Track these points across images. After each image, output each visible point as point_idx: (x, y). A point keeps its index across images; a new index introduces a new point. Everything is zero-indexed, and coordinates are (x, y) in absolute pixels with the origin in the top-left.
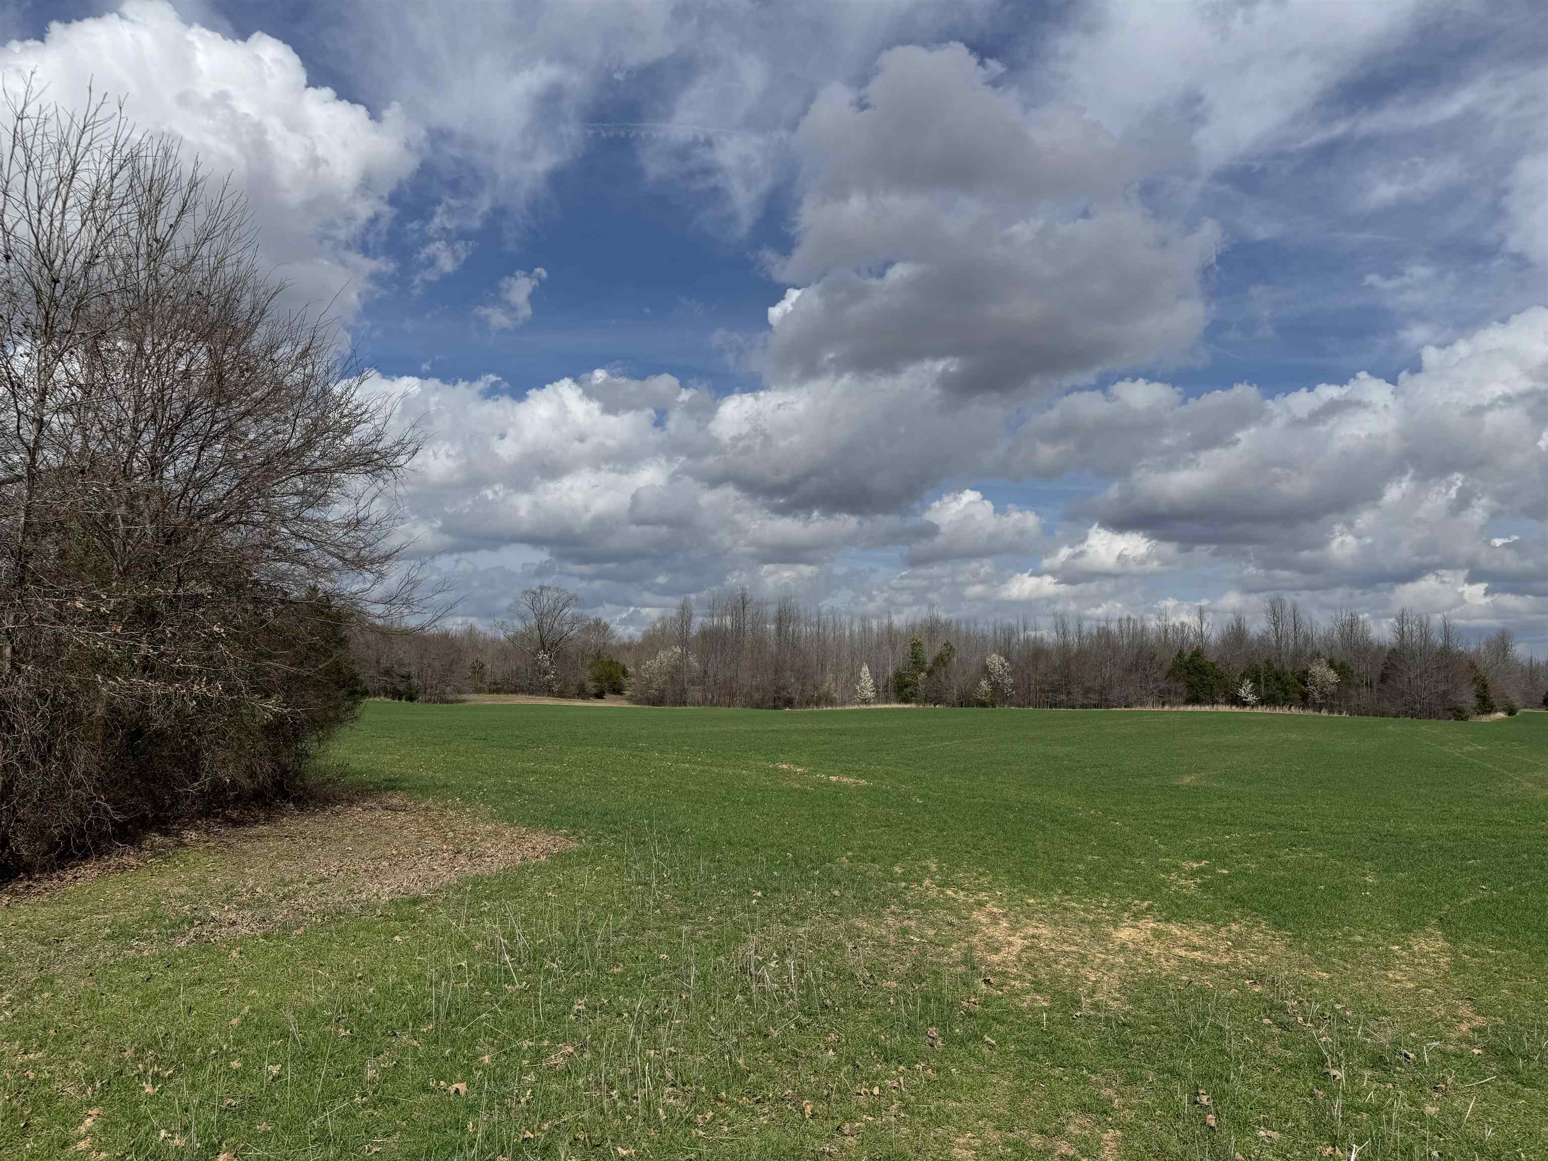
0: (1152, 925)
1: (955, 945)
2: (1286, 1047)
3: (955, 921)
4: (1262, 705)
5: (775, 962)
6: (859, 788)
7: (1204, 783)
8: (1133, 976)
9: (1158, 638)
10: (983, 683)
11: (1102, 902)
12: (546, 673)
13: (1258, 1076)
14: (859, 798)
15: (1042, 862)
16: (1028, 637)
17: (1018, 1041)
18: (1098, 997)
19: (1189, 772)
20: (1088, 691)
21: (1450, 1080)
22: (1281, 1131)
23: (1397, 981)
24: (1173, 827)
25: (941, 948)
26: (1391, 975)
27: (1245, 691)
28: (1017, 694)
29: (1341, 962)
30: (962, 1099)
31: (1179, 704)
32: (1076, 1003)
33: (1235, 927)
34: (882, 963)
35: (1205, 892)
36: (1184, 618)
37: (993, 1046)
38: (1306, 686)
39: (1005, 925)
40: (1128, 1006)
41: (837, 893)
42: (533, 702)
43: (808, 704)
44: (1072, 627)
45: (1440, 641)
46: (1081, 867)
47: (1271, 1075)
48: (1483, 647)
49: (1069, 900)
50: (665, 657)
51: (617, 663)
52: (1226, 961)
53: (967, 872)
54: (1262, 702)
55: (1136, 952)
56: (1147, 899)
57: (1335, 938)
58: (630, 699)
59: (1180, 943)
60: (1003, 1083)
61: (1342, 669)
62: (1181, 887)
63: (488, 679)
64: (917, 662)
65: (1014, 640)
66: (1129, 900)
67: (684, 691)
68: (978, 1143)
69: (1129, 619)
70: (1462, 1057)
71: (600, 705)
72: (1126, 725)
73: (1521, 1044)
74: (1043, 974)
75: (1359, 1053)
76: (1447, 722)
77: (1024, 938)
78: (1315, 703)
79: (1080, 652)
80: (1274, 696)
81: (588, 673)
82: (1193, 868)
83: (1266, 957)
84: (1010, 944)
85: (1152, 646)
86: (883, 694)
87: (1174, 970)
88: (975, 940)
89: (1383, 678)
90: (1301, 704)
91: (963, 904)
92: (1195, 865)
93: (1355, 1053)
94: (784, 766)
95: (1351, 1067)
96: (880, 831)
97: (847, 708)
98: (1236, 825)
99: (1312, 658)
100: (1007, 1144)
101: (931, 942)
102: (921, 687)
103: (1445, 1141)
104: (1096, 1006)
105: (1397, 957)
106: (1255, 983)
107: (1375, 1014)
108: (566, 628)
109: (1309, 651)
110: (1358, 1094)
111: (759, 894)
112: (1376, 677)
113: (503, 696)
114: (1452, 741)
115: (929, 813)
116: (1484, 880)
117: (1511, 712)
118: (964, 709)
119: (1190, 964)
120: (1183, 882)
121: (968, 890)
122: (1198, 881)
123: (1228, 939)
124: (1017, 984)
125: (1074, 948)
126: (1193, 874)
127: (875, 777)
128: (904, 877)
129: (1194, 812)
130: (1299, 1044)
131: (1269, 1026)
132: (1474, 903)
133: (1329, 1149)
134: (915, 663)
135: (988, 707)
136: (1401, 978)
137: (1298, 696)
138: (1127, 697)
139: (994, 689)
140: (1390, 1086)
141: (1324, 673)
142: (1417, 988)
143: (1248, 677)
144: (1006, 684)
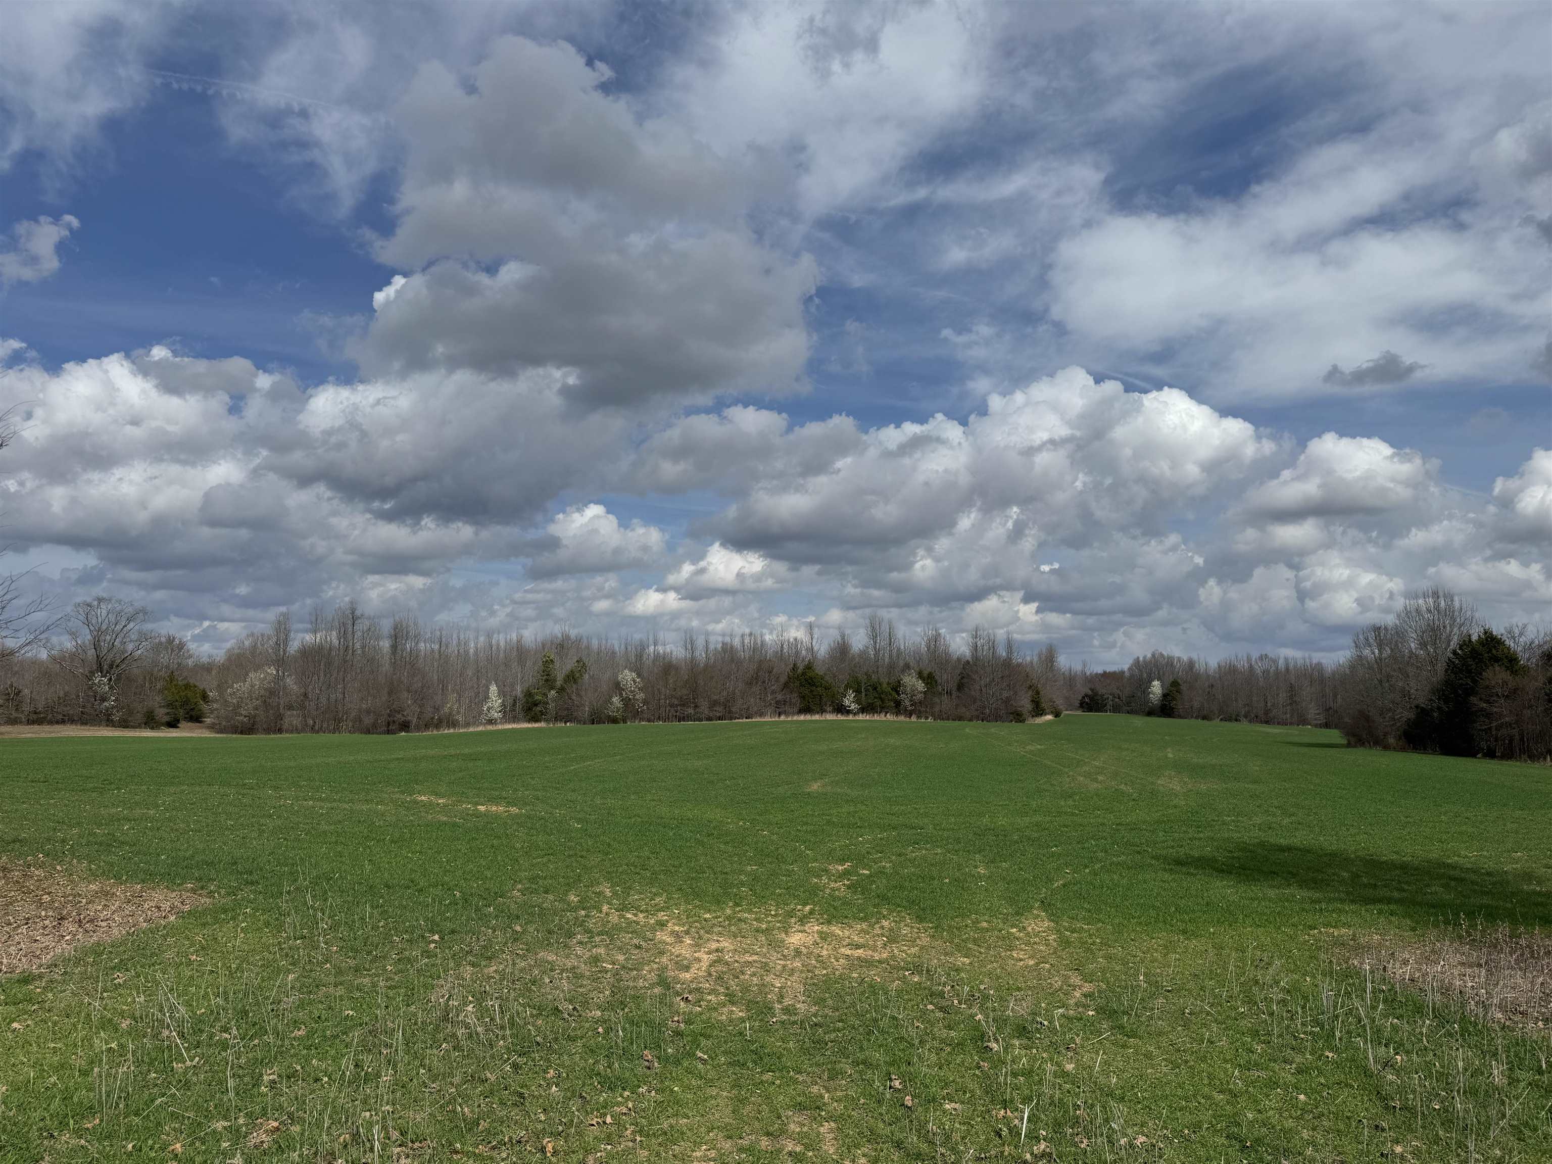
0: (817, 928)
1: (647, 968)
2: (950, 1028)
3: (642, 943)
4: (862, 713)
5: (472, 1005)
6: (513, 817)
7: (829, 789)
8: (811, 978)
9: (776, 653)
10: (616, 700)
11: (770, 911)
12: (104, 699)
14: (515, 827)
15: (708, 877)
16: (658, 652)
17: (725, 1053)
18: (787, 1002)
19: (815, 780)
20: (714, 703)
21: (1078, 1040)
22: (962, 1103)
23: (1021, 960)
24: (813, 833)
25: (635, 972)
26: (1015, 955)
27: (849, 701)
28: (648, 708)
29: (976, 948)
30: (690, 1115)
31: (793, 714)
32: (769, 1010)
33: (885, 923)
34: (582, 994)
35: (855, 892)
36: (795, 634)
37: (705, 1060)
38: (899, 695)
39: (688, 942)
40: (814, 1007)
41: (518, 928)
42: (88, 734)
43: (427, 726)
44: (700, 642)
45: (1004, 654)
46: (743, 878)
47: (943, 1054)
48: (1036, 659)
49: (740, 911)
50: (258, 679)
51: (195, 686)
52: (885, 955)
53: (641, 893)
54: (863, 710)
55: (809, 955)
56: (808, 904)
57: (966, 926)
58: (212, 727)
59: (845, 943)
60: (722, 1095)
61: (929, 679)
62: (833, 889)
63: (26, 708)
64: (549, 681)
65: (645, 656)
66: (793, 906)
67: (280, 717)
68: (713, 1154)
69: (749, 635)
70: (1081, 1019)
71: (174, 735)
72: (747, 735)
74: (733, 986)
76: (1009, 724)
77: (709, 953)
78: (906, 710)
79: (706, 667)
80: (873, 704)
81: (158, 699)
82: (838, 871)
83: (917, 949)
84: (699, 960)
85: (770, 660)
86: (509, 714)
87: (845, 968)
88: (664, 960)
89: (960, 687)
90: (894, 711)
91: (645, 926)
92: (840, 868)
94: (423, 798)
96: (545, 860)
97: (471, 729)
98: (865, 827)
99: (903, 671)
100: (741, 1150)
101: (623, 967)
102: (551, 706)
104: (787, 1011)
105: (1017, 939)
106: (913, 973)
108: (130, 647)
109: (901, 663)
111: (436, 937)
112: (953, 684)
113: (47, 728)
114: (1017, 741)
115: (590, 836)
116: (1067, 865)
117: (1057, 715)
118: (595, 726)
119: (856, 962)
120: (832, 885)
121: (647, 911)
122: (846, 882)
123: (883, 935)
124: (712, 998)
125: (755, 958)
126: (841, 876)
127: (526, 804)
128: (582, 905)
129: (827, 817)
130: (959, 1024)
131: (932, 1011)
132: (1063, 885)
133: (1002, 1112)
134: (547, 680)
135: (619, 723)
136: (1022, 958)
137: (892, 704)
138: (748, 709)
139: (626, 705)
140: (1034, 1051)
141: (913, 683)
142: (1037, 964)
143: (851, 687)
144: (637, 700)
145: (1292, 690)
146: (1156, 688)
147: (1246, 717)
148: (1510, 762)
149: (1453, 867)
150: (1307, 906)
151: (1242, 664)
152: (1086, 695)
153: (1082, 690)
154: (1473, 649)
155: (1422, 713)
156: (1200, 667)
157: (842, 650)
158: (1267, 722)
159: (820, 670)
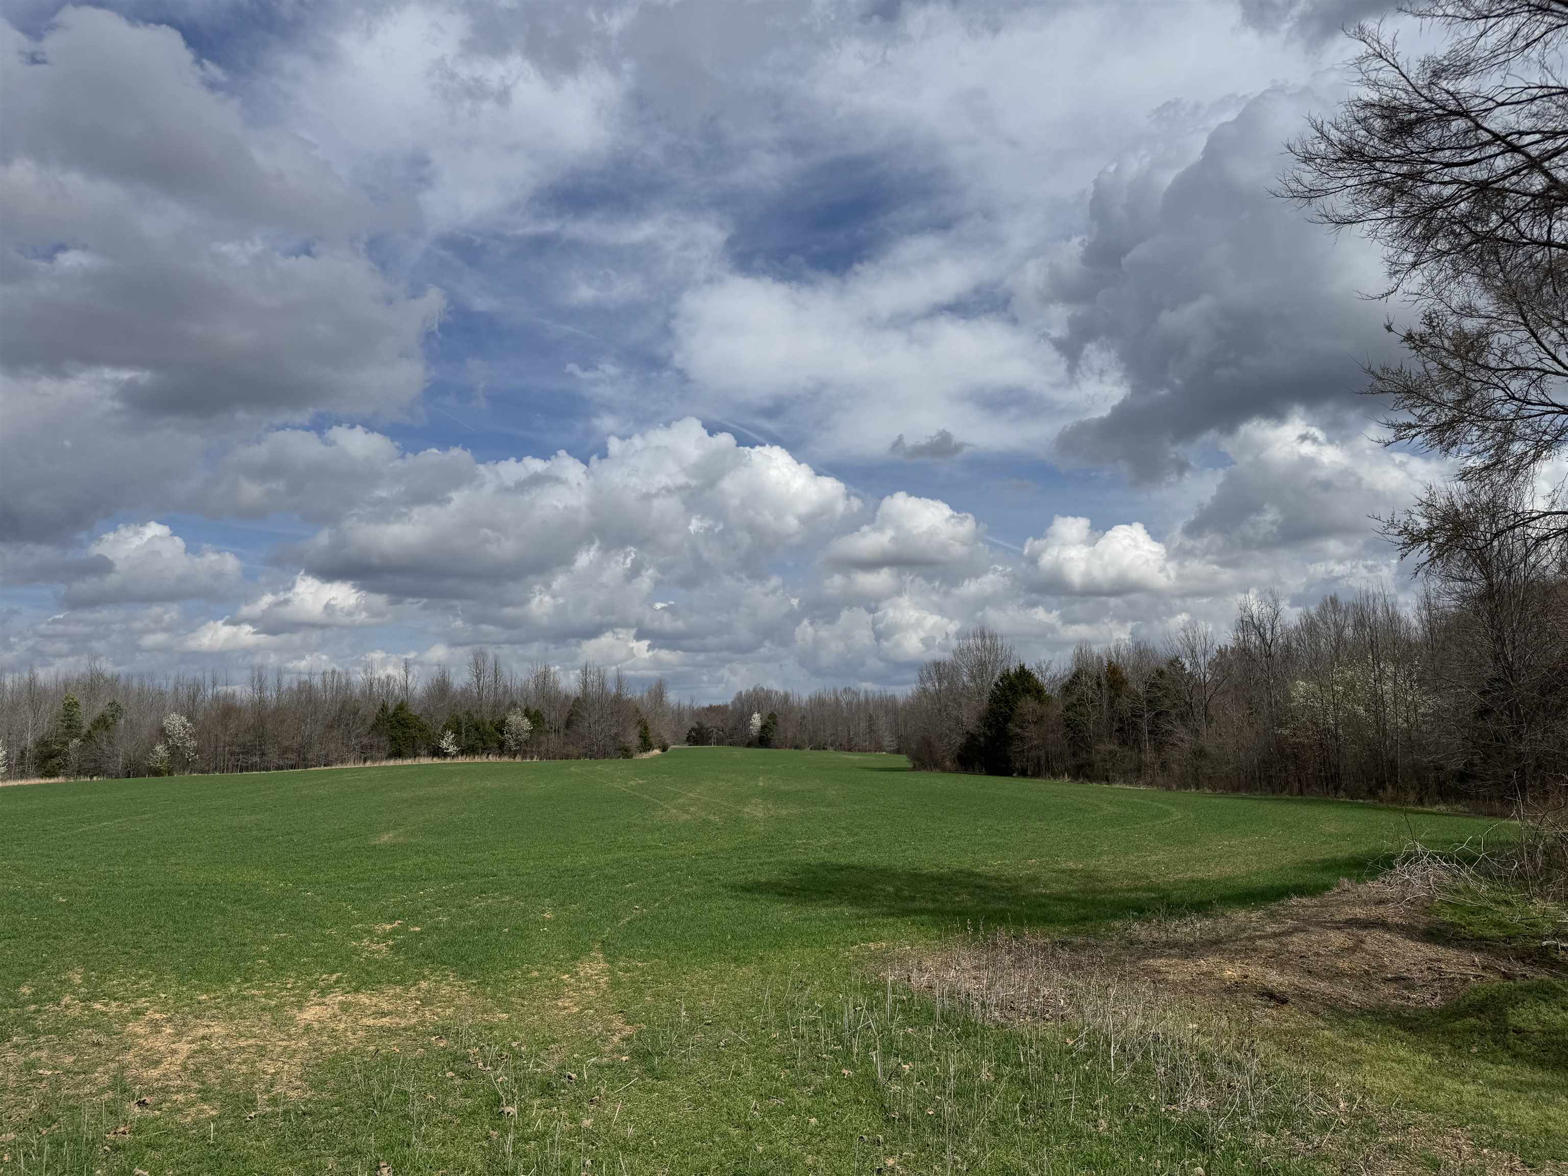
0: (340, 998)
1: (100, 1069)
2: (466, 1096)
3: (104, 1039)
4: (462, 755)
7: (401, 839)
8: (317, 1058)
9: (363, 693)
10: (160, 748)
11: (287, 984)
13: (439, 1132)
15: (219, 951)
16: (218, 692)
17: (176, 1163)
18: (278, 1089)
19: (387, 830)
20: (285, 751)
21: (603, 1090)
23: (565, 1008)
24: (367, 890)
25: (82, 1076)
26: (560, 1004)
27: (447, 743)
28: (201, 758)
29: (519, 1000)
31: (382, 759)
32: (251, 1102)
33: (424, 985)
35: (397, 953)
36: (391, 671)
38: (503, 734)
39: (168, 1031)
40: (309, 1093)
44: (271, 681)
45: (614, 690)
46: (265, 948)
47: (451, 1128)
48: (646, 694)
49: (248, 988)
52: (413, 1021)
53: (123, 977)
54: (462, 752)
55: (321, 1031)
56: (337, 971)
57: (515, 978)
59: (368, 1012)
61: (535, 717)
62: (373, 952)
64: (70, 724)
65: (200, 698)
66: (317, 976)
69: (333, 672)
70: (613, 1066)
72: (324, 784)
73: (658, 1043)
74: (212, 1079)
75: (531, 1084)
76: (617, 761)
77: (192, 1042)
78: (510, 750)
79: (278, 710)
80: (473, 746)
82: (385, 931)
83: (452, 1009)
84: (174, 1052)
85: (356, 700)
86: (16, 768)
87: (361, 1041)
88: (129, 1057)
89: (569, 724)
90: (498, 752)
91: (115, 1017)
92: (388, 927)
93: (527, 1086)
95: (523, 1100)
98: (431, 879)
99: (509, 709)
101: (67, 1072)
102: (73, 757)
103: (597, 1148)
104: (274, 1101)
105: (566, 986)
106: (440, 1038)
107: (544, 1044)
109: (507, 701)
110: (528, 1124)
112: (561, 722)
114: (620, 778)
115: (76, 912)
116: (637, 901)
117: (664, 749)
118: (131, 780)
119: (377, 1033)
120: (374, 947)
121: (123, 998)
122: (391, 942)
123: (417, 998)
124: (181, 1097)
125: (251, 1041)
126: (386, 936)
128: (36, 998)
129: (389, 871)
130: (478, 1089)
131: (452, 1079)
132: (629, 923)
134: (69, 727)
135: (162, 775)
136: (568, 1005)
137: (496, 745)
138: (327, 755)
139: (173, 755)
140: (555, 1109)
141: (519, 722)
142: (581, 1011)
143: (450, 728)
144: (187, 748)
145: (871, 720)
146: (756, 720)
147: (832, 745)
148: (1038, 780)
149: (979, 875)
150: (851, 923)
151: (829, 697)
152: (693, 729)
153: (690, 724)
154: (1011, 682)
155: (972, 737)
156: (793, 699)
157: (441, 688)
158: (849, 750)
159: (415, 711)
